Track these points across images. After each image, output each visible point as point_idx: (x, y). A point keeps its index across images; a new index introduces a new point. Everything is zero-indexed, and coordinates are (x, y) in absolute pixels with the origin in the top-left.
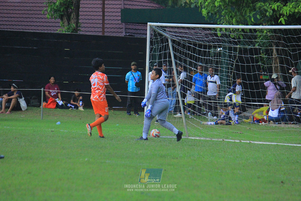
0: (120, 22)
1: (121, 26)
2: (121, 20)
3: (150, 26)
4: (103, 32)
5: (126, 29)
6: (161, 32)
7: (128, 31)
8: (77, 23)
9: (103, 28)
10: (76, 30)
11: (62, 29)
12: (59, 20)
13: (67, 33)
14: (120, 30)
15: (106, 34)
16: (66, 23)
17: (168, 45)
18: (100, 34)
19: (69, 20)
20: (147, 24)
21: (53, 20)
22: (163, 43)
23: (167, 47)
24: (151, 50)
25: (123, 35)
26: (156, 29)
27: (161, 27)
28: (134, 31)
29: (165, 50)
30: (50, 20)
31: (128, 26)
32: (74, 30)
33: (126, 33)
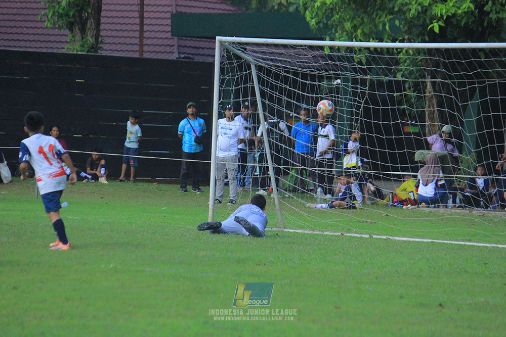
0: (169, 35)
1: (170, 42)
2: (172, 31)
3: (221, 42)
4: (142, 51)
5: (179, 46)
6: (239, 53)
7: (183, 50)
8: (97, 36)
9: (141, 45)
10: (95, 48)
11: (73, 46)
12: (67, 32)
13: (79, 53)
14: (168, 49)
15: (146, 56)
16: (78, 36)
17: (250, 74)
18: (136, 55)
19: (83, 31)
20: (215, 39)
21: (57, 31)
22: (241, 71)
23: (249, 78)
24: (222, 82)
25: (174, 57)
26: (231, 48)
27: (240, 44)
28: (193, 51)
29: (246, 82)
30: (51, 32)
31: (183, 43)
32: (92, 47)
33: (179, 53)
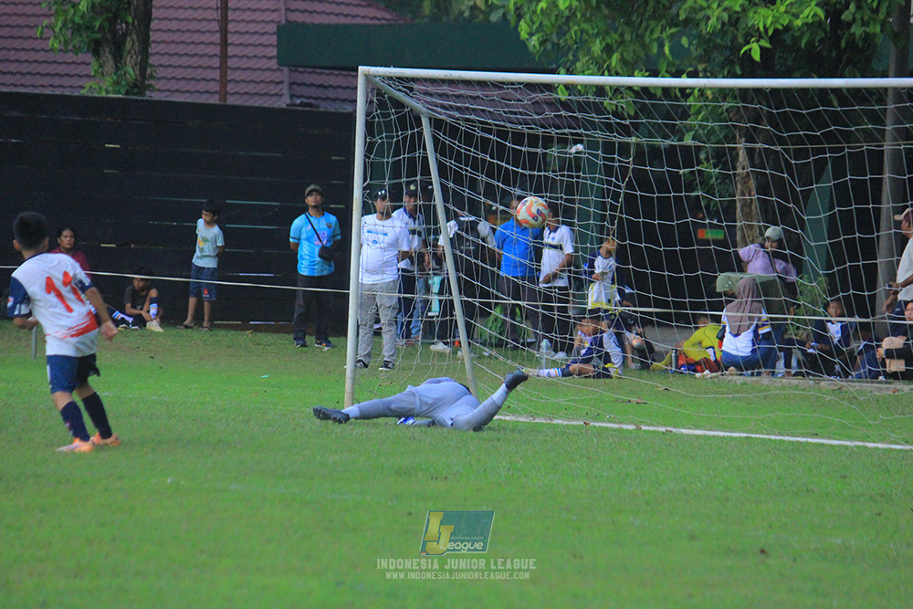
0: (273, 64)
1: (276, 76)
2: (278, 57)
3: (367, 76)
4: (224, 93)
5: (292, 84)
6: (401, 96)
7: (298, 90)
8: (143, 66)
9: (224, 81)
10: (139, 86)
11: (99, 82)
12: (89, 58)
13: (111, 95)
14: (273, 89)
15: (231, 101)
16: (110, 67)
17: (420, 134)
18: (215, 100)
19: (118, 57)
20: (357, 71)
21: (70, 57)
22: (404, 129)
23: (417, 141)
24: (369, 148)
25: (283, 103)
26: (385, 87)
27: (401, 79)
28: (317, 93)
29: (412, 150)
30: (59, 57)
31: (299, 78)
32: (135, 85)
33: (291, 96)
